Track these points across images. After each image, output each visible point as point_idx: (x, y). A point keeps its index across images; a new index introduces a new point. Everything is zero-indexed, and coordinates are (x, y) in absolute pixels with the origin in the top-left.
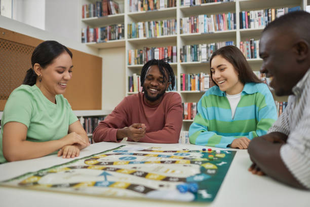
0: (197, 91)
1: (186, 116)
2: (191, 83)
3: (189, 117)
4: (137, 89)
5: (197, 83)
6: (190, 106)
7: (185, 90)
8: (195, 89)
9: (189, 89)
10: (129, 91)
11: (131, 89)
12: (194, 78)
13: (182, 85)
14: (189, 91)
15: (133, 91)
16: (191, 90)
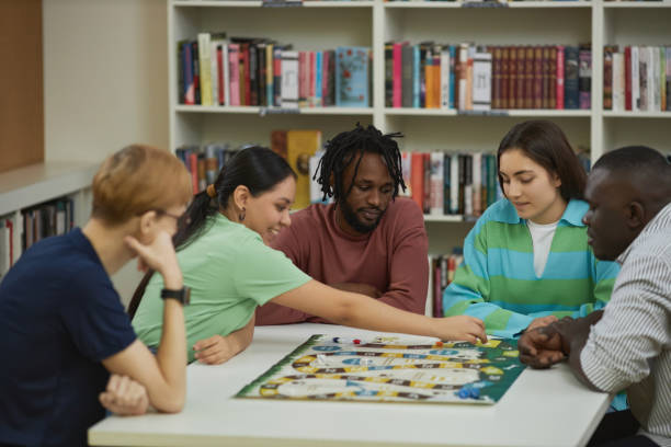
0: (446, 110)
2: (423, 80)
4: (216, 94)
5: (445, 79)
6: (418, 168)
7: (403, 105)
8: (437, 104)
9: (417, 101)
10: (182, 100)
11: (190, 95)
12: (437, 63)
13: (389, 86)
14: (416, 111)
15: (198, 101)
16: (423, 104)
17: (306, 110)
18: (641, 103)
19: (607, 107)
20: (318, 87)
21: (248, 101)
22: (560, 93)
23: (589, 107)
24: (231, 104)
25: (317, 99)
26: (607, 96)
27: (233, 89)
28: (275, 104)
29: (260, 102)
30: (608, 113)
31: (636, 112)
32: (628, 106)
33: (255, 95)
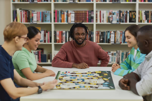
0: (66, 23)
1: (58, 40)
2: (61, 17)
3: (60, 41)
4: (20, 20)
5: (65, 17)
6: (60, 34)
7: (57, 22)
8: (64, 22)
9: (60, 21)
11: (15, 20)
12: (64, 14)
13: (54, 18)
14: (60, 23)
15: (17, 21)
16: (61, 22)
17: (38, 23)
18: (103, 21)
19: (97, 22)
20: (41, 19)
21: (27, 22)
22: (88, 19)
23: (93, 22)
24: (23, 22)
25: (40, 21)
26: (97, 20)
27: (24, 19)
28: (32, 22)
29: (29, 22)
30: (97, 23)
31: (102, 23)
32: (101, 22)
33: (28, 20)
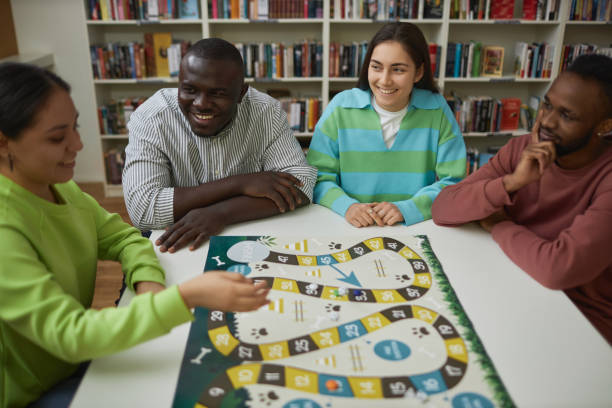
0: (243, 20)
2: (229, 3)
4: (110, 13)
5: (242, 2)
7: (218, 17)
8: (237, 16)
9: (226, 15)
10: (90, 17)
11: (95, 14)
13: (210, 6)
14: (226, 20)
15: (100, 18)
16: (229, 16)
17: (163, 21)
18: (350, 14)
19: (332, 17)
20: (170, 8)
21: (129, 17)
22: (306, 8)
23: (322, 16)
24: (120, 19)
25: (170, 15)
26: (332, 11)
27: (120, 10)
28: (144, 18)
29: (136, 17)
30: (332, 20)
31: (347, 20)
32: (343, 16)
33: (132, 13)
